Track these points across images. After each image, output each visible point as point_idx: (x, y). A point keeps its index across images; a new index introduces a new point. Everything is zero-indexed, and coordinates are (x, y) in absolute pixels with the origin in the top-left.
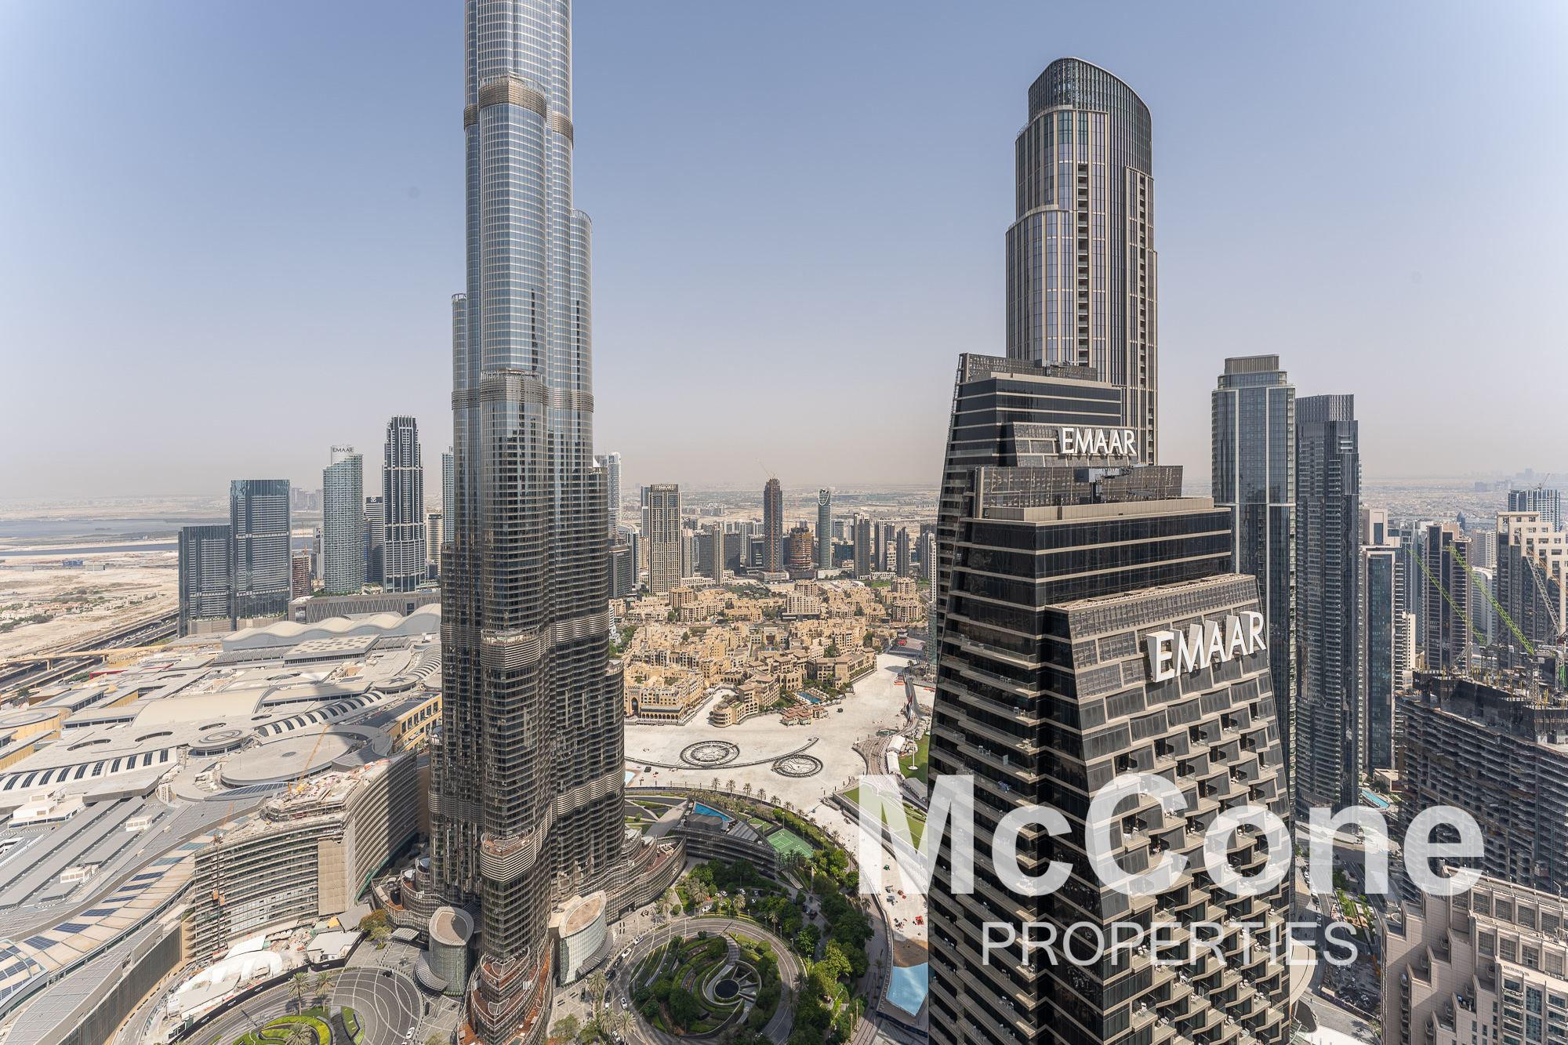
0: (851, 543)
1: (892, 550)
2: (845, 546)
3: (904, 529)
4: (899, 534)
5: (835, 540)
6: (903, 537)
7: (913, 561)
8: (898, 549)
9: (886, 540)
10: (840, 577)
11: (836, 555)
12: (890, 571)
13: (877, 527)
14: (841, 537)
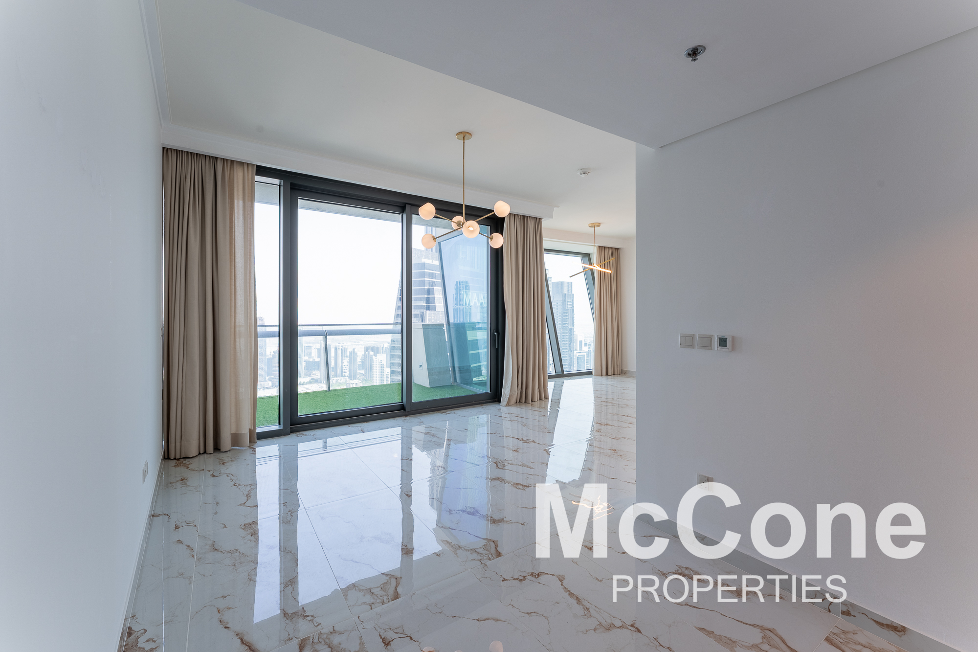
0: (317, 360)
1: (346, 362)
2: (314, 362)
3: (354, 349)
4: (351, 353)
5: (306, 358)
6: (353, 355)
7: (359, 369)
8: (350, 362)
9: (342, 356)
10: (310, 383)
11: (307, 368)
12: (344, 376)
13: (336, 349)
14: (310, 356)
